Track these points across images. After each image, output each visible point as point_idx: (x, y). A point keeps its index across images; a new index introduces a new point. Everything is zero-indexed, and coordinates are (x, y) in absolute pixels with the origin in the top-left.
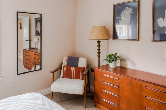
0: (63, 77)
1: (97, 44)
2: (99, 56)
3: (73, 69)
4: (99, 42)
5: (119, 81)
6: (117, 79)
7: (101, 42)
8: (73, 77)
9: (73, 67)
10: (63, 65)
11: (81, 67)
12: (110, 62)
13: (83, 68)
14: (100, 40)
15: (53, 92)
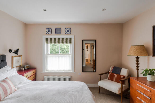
0: (108, 79)
1: (136, 59)
2: (138, 69)
3: (115, 75)
4: (137, 58)
5: (151, 94)
6: (149, 91)
7: (139, 58)
8: (115, 80)
9: (116, 74)
10: (110, 72)
11: (122, 75)
12: (145, 75)
13: (123, 76)
14: (138, 57)
15: (100, 87)
